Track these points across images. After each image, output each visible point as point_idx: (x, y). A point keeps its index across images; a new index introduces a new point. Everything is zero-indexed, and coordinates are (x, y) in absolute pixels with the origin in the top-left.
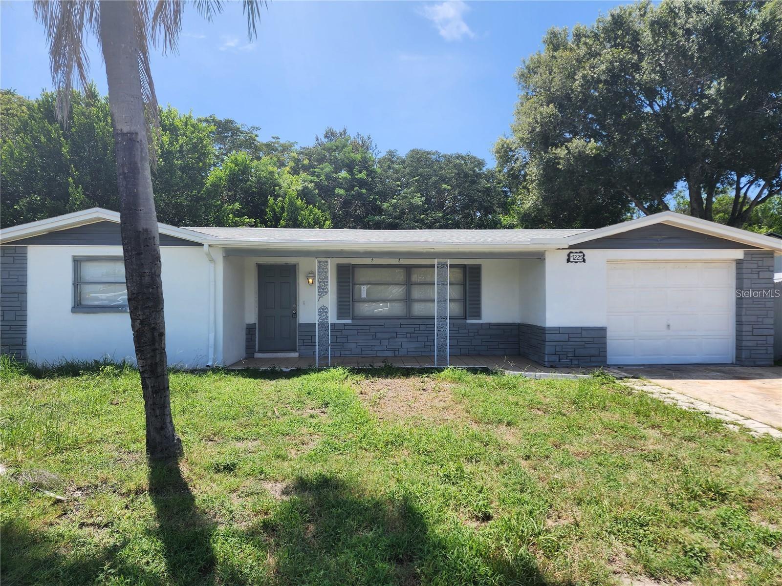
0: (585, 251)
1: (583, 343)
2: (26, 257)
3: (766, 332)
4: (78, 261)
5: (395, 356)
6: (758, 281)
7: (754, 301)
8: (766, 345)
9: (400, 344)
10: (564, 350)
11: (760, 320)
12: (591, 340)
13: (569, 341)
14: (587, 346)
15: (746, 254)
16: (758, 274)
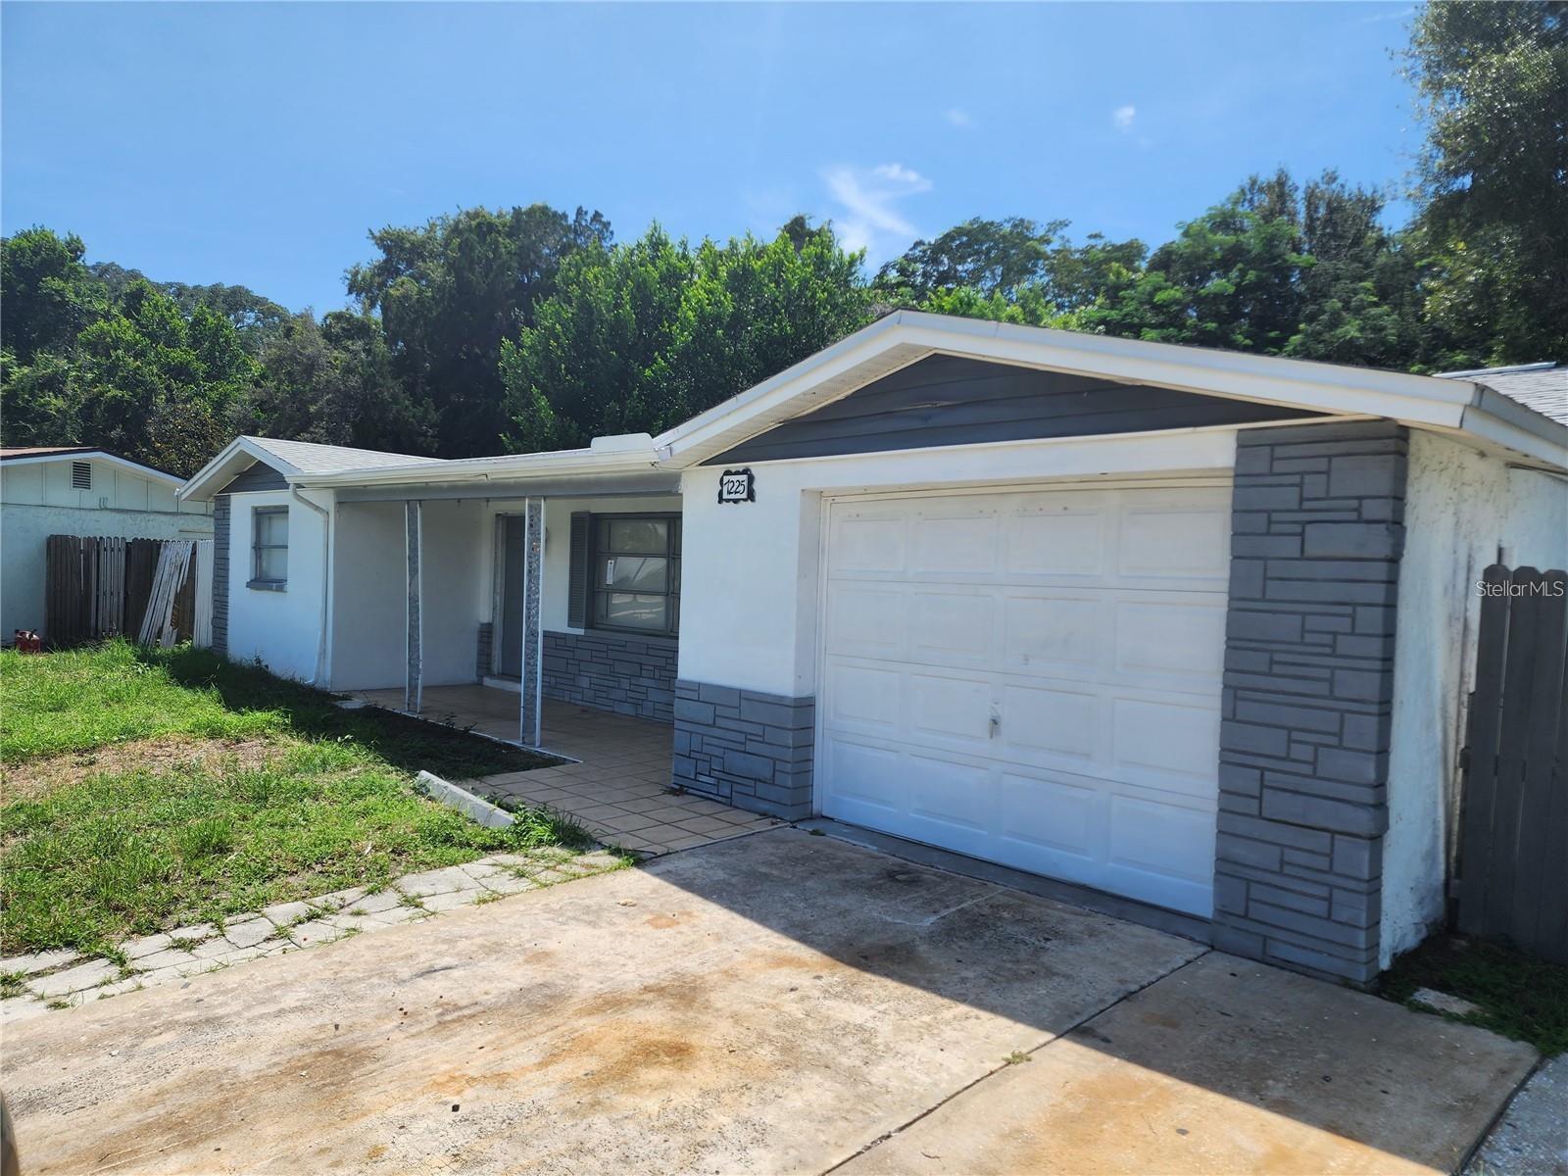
0: (756, 467)
1: (741, 738)
2: (229, 509)
3: (1322, 814)
4: (260, 514)
5: (637, 716)
6: (1301, 569)
7: (1272, 662)
8: (1330, 879)
9: (644, 690)
10: (706, 749)
11: (1299, 752)
12: (758, 730)
13: (713, 725)
14: (750, 747)
15: (1244, 445)
16: (1302, 534)
